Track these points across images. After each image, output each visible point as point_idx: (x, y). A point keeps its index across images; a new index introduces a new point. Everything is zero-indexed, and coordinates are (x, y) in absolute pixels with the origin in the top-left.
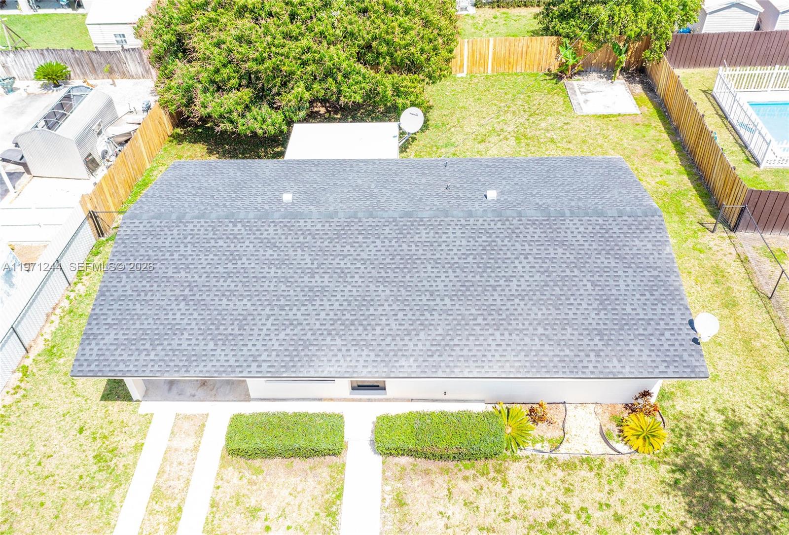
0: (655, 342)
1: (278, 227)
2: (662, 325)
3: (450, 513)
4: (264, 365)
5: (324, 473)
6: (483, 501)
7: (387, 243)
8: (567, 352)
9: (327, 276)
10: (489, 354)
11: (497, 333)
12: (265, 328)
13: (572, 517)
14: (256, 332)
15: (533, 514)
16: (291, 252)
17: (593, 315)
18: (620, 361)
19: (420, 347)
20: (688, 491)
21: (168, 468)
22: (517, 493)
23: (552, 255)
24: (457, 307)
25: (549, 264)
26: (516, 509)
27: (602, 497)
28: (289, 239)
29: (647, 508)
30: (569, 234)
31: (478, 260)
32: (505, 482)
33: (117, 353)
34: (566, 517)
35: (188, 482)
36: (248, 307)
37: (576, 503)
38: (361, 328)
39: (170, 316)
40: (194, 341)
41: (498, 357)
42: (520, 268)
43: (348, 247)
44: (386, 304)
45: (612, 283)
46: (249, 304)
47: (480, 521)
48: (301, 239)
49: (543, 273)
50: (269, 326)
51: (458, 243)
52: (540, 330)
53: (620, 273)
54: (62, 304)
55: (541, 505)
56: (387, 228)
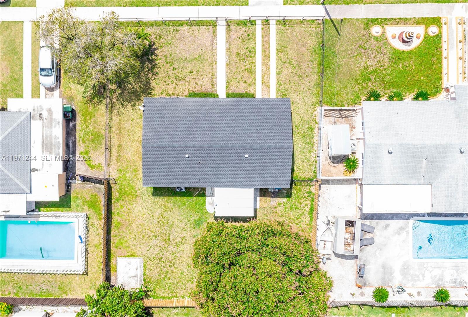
0: (153, 106)
1: (247, 142)
2: (151, 110)
3: (202, 82)
4: (244, 101)
5: (230, 92)
6: (194, 85)
7: (217, 136)
8: (174, 104)
9: (232, 125)
10: (192, 103)
11: (190, 109)
12: (246, 110)
13: (175, 82)
14: (248, 109)
15: (183, 82)
16: (243, 133)
17: (166, 113)
18: (162, 101)
19: (208, 105)
20: (150, 87)
21: (268, 93)
22: (186, 87)
23: (173, 131)
24: (199, 116)
25: (174, 128)
26: (187, 83)
27: (168, 86)
28: (243, 137)
29: (159, 84)
30: (168, 138)
31: (193, 130)
32: (189, 90)
33: (281, 104)
34: (176, 82)
35: (262, 90)
36: (251, 116)
37: (174, 85)
38: (222, 110)
39: (270, 114)
40: (263, 106)
41: (190, 102)
42: (182, 128)
43: (227, 134)
44: (216, 117)
45: (160, 122)
46: (251, 117)
47: (195, 80)
48: (240, 137)
49: (177, 126)
50: (245, 111)
51: (198, 136)
52: (179, 109)
53: (157, 125)
54: (316, 148)
55: (181, 85)
56: (217, 141)
